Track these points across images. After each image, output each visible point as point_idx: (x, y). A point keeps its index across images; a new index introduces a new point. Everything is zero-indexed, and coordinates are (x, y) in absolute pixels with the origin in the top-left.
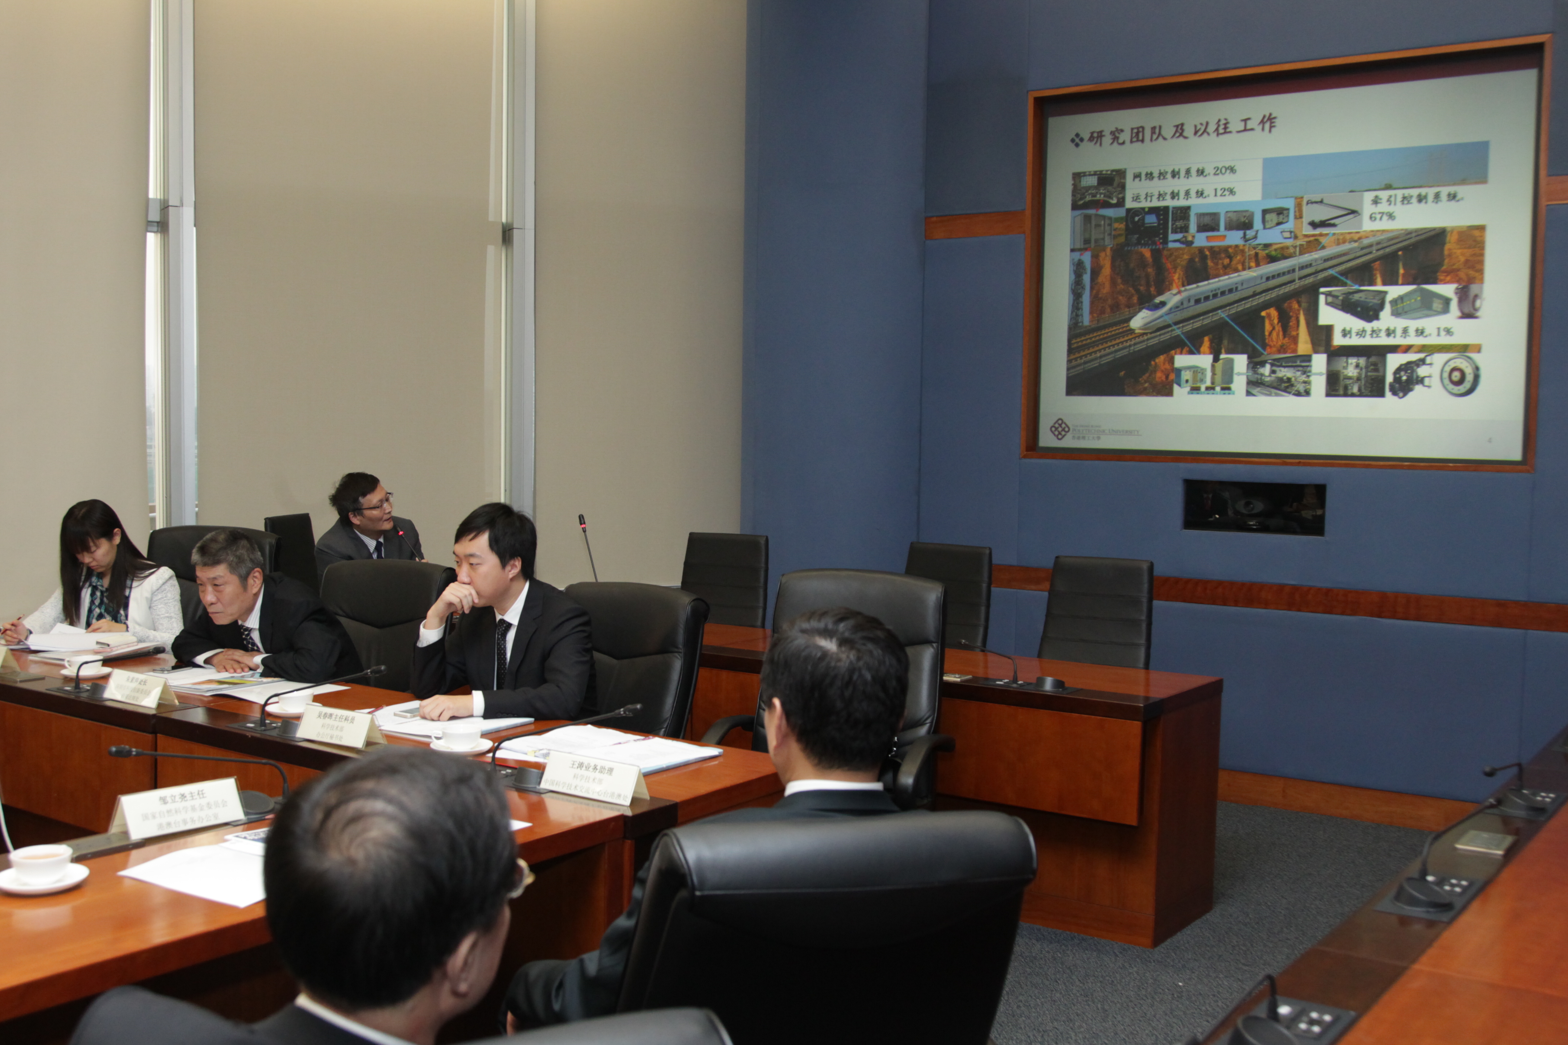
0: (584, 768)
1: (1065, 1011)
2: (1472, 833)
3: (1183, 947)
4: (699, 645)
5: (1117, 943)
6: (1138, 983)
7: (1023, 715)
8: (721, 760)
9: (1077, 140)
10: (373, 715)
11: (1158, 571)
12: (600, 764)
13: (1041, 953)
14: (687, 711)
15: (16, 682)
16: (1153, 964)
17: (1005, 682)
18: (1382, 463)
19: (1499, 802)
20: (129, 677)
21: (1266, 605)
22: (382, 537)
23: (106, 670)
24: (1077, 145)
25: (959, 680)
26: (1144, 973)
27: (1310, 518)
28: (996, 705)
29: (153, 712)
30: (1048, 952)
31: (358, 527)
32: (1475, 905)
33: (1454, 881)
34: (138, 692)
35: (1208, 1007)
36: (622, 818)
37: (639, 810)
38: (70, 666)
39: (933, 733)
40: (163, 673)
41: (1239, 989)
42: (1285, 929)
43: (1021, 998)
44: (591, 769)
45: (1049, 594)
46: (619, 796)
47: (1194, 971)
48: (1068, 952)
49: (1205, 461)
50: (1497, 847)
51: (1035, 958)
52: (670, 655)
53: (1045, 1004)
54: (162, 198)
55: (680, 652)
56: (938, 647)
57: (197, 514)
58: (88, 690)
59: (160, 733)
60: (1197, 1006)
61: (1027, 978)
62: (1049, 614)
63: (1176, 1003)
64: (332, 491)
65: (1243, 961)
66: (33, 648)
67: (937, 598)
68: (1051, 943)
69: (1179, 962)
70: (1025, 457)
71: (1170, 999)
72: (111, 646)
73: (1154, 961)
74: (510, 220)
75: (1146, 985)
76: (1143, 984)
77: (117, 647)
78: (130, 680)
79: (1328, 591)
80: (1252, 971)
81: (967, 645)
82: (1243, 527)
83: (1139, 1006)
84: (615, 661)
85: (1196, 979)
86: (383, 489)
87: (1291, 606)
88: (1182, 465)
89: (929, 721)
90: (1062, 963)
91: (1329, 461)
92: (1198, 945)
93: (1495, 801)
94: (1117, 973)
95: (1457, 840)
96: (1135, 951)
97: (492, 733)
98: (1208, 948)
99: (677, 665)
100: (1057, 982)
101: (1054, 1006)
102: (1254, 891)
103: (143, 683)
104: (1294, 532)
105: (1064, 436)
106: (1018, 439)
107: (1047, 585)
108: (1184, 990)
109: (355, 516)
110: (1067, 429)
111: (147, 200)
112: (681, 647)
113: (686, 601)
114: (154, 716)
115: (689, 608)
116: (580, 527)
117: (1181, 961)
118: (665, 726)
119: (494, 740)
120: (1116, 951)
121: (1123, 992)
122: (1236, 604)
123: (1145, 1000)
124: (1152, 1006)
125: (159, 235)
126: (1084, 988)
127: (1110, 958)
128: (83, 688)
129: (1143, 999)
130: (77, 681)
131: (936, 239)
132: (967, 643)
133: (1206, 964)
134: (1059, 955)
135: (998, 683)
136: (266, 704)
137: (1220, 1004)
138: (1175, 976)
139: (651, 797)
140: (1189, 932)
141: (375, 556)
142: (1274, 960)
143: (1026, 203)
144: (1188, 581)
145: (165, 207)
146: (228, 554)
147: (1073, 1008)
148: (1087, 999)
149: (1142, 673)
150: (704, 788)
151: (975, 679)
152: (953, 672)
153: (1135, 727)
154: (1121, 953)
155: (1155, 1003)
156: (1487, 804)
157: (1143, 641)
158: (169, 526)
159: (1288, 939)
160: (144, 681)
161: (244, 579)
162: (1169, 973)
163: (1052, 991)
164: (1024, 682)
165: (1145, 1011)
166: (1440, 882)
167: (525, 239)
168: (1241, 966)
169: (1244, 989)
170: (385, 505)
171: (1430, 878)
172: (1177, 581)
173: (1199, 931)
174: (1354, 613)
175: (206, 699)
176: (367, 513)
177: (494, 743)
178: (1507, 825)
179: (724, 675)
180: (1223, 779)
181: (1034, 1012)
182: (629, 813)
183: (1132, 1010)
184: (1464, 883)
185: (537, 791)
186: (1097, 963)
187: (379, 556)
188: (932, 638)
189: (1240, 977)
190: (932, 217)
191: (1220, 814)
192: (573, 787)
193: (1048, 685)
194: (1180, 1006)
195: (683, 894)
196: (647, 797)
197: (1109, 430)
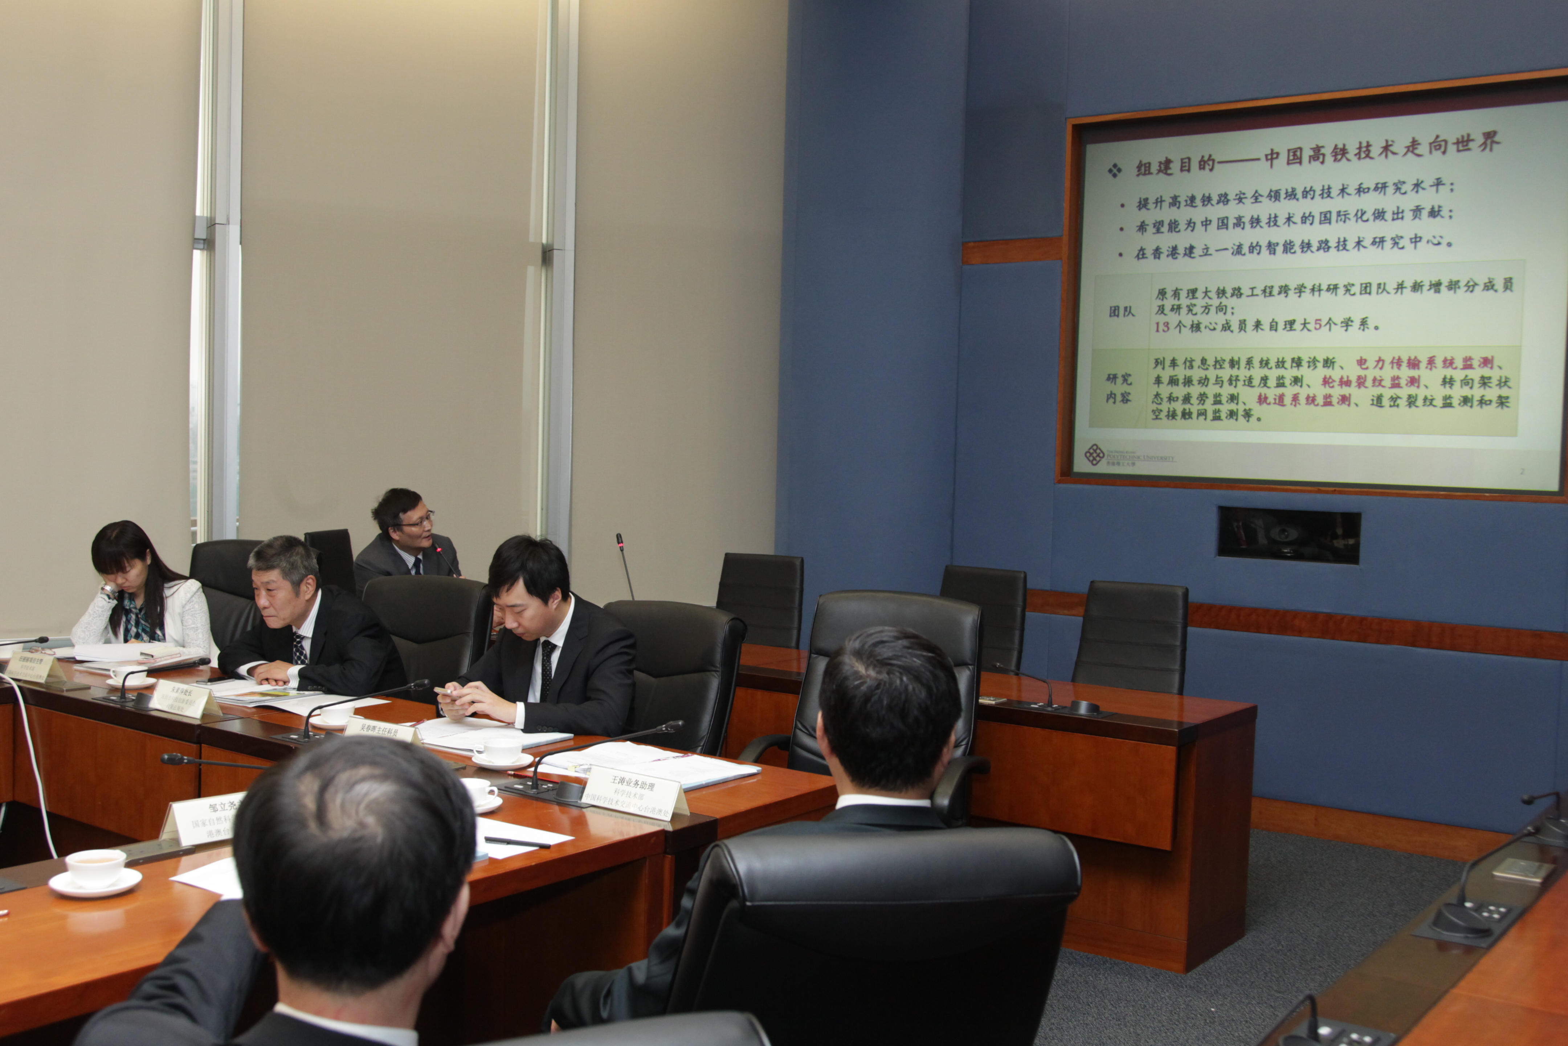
0: (625, 783)
1: (1097, 1034)
2: (1510, 861)
3: (1215, 973)
4: (736, 664)
5: (1149, 968)
6: (1170, 1008)
7: (1058, 738)
8: (759, 778)
9: (1115, 171)
10: (416, 728)
11: (1193, 598)
12: (641, 779)
13: (1073, 977)
14: (724, 730)
15: (63, 691)
16: (1185, 989)
17: (1039, 706)
18: (1418, 492)
19: (1538, 830)
20: (174, 687)
21: (1299, 633)
22: (421, 554)
23: (151, 681)
24: (1115, 176)
25: (993, 702)
26: (1177, 998)
27: (1342, 547)
28: (1031, 728)
29: (198, 722)
30: (1080, 976)
31: (397, 542)
32: (1513, 932)
33: (1492, 908)
34: (183, 702)
35: (1240, 1033)
36: (663, 833)
37: (679, 826)
38: (115, 676)
39: (968, 755)
40: (206, 685)
41: (1271, 1016)
42: (1317, 957)
43: (1053, 1021)
44: (632, 784)
45: (1084, 618)
46: (660, 811)
47: (1226, 997)
48: (1101, 976)
49: (1240, 489)
50: (1535, 875)
51: (1067, 981)
52: (708, 673)
53: (1077, 1027)
54: (209, 215)
55: (717, 671)
56: (974, 669)
57: (238, 528)
58: (133, 700)
59: (204, 744)
60: (1230, 1032)
61: (1058, 1001)
62: (1083, 639)
63: (1209, 1028)
64: (375, 505)
65: (1275, 988)
66: (78, 658)
67: (974, 620)
68: (1083, 967)
69: (1211, 987)
70: (1059, 482)
71: (1203, 1024)
72: (154, 657)
73: (1186, 986)
74: (550, 242)
75: (1178, 1010)
76: (1175, 1009)
77: (160, 658)
78: (175, 691)
79: (1362, 620)
80: (1284, 998)
81: (1001, 667)
82: (1278, 555)
83: (1172, 1030)
84: (652, 679)
85: (1228, 1005)
86: (425, 506)
87: (1325, 633)
88: (1217, 492)
89: (964, 743)
90: (1095, 987)
91: (1365, 490)
92: (1230, 971)
93: (1533, 829)
94: (1149, 997)
95: (1495, 867)
96: (1167, 976)
97: (532, 748)
98: (1240, 975)
99: (715, 684)
100: (1089, 1005)
101: (1086, 1030)
102: (1286, 918)
103: (188, 694)
104: (1327, 560)
105: (1098, 462)
106: (1053, 464)
107: (1081, 610)
108: (1217, 1015)
109: (395, 531)
110: (1101, 455)
111: (194, 217)
112: (718, 666)
113: (723, 621)
114: (199, 726)
115: (727, 628)
116: (618, 546)
117: (1213, 986)
118: (702, 744)
119: (535, 756)
120: (1148, 976)
121: (1155, 1016)
122: (1270, 632)
123: (1177, 1025)
124: (1185, 1031)
125: (205, 252)
126: (1116, 1012)
127: (1142, 983)
128: (129, 698)
129: (1175, 1024)
130: (123, 691)
131: (973, 264)
132: (1002, 666)
133: (1238, 990)
134: (1091, 979)
135: (1032, 706)
136: (310, 716)
137: (1252, 1030)
138: (1208, 1001)
139: (690, 813)
140: (1221, 958)
141: (413, 572)
142: (1306, 987)
143: (1063, 229)
144: (1222, 608)
145: (211, 225)
146: (281, 560)
147: (1105, 1031)
148: (1120, 1023)
149: (1175, 700)
150: (743, 805)
151: (1009, 702)
152: (988, 695)
153: (1170, 752)
154: (1153, 977)
155: (1188, 1028)
156: (1525, 832)
157: (1177, 666)
158: (210, 540)
159: (1320, 967)
160: (189, 691)
161: (297, 585)
162: (1201, 998)
163: (1084, 1014)
164: (1059, 706)
165: (1177, 1036)
166: (1479, 908)
167: (565, 260)
168: (1273, 992)
169: (1277, 1016)
170: (426, 523)
171: (1468, 905)
172: (1211, 607)
173: (1231, 957)
174: (1388, 642)
175: (248, 710)
176: (407, 529)
177: (535, 758)
178: (1543, 854)
179: (760, 695)
180: (1256, 806)
181: (1067, 1035)
182: (669, 828)
183: (1164, 1035)
184: (1502, 910)
185: (578, 805)
186: (1129, 988)
187: (418, 572)
188: (969, 662)
189: (1272, 1004)
190: (970, 242)
191: (1252, 842)
192: (614, 802)
193: (1083, 708)
194: (1212, 1031)
195: (734, 904)
196: (687, 812)
197: (1144, 456)
